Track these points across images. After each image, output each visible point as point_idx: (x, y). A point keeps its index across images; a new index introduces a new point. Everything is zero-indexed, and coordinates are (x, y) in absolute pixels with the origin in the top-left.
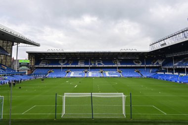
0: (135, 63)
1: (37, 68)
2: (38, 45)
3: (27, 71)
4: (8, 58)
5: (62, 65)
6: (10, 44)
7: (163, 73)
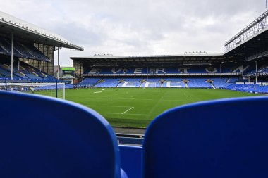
0: (207, 71)
1: (86, 77)
2: (81, 49)
3: (72, 80)
4: (50, 65)
5: (115, 74)
6: (51, 48)
7: (243, 83)
